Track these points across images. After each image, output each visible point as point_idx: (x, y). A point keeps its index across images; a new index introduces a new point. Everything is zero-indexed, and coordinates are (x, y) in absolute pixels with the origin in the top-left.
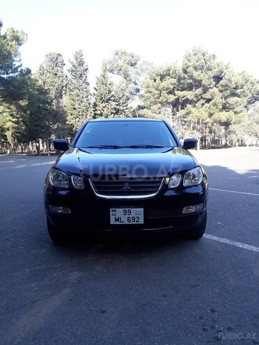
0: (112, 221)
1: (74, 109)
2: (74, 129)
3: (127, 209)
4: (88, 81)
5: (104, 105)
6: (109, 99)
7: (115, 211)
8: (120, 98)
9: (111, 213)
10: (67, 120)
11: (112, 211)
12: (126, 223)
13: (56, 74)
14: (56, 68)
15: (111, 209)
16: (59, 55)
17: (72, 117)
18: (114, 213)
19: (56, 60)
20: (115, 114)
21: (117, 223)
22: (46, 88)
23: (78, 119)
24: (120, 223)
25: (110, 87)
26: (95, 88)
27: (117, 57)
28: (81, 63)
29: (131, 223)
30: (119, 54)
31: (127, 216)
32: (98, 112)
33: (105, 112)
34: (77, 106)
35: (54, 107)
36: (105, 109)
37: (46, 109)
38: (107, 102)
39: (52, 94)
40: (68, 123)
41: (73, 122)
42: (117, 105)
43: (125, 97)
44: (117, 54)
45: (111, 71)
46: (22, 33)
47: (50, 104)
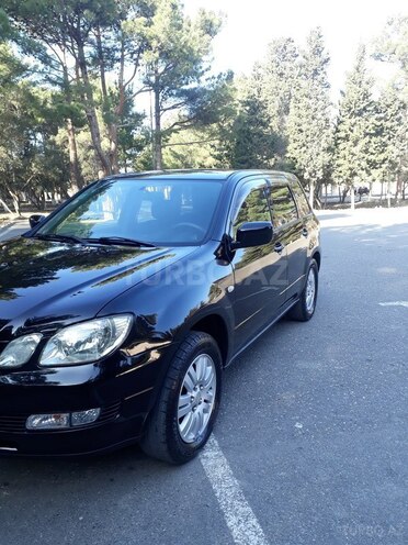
1: (301, 131)
2: (297, 166)
4: (328, 80)
5: (353, 120)
6: (364, 109)
8: (388, 106)
10: (287, 152)
13: (281, 75)
14: (282, 64)
16: (289, 40)
17: (295, 145)
19: (283, 51)
20: (371, 135)
22: (261, 99)
23: (304, 148)
25: (367, 87)
26: (342, 92)
27: (390, 29)
28: (317, 51)
30: (396, 22)
32: (342, 134)
33: (352, 136)
34: (304, 128)
35: (276, 129)
36: (355, 129)
37: (260, 135)
38: (360, 114)
39: (272, 109)
40: (288, 155)
41: (295, 154)
42: (379, 119)
43: (397, 103)
44: (389, 24)
45: (378, 57)
47: (265, 125)
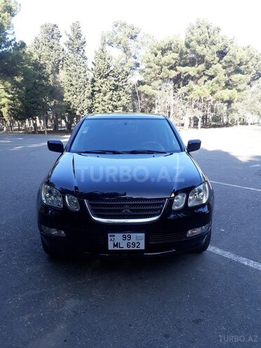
0: (111, 247)
1: (72, 85)
2: (71, 107)
3: (127, 235)
4: (85, 55)
5: (102, 80)
6: (108, 75)
7: (114, 236)
8: (119, 74)
9: (109, 238)
10: (64, 97)
11: (111, 236)
12: (126, 248)
13: (52, 47)
14: (52, 41)
15: (109, 234)
16: (55, 26)
17: (70, 93)
18: (112, 238)
19: (51, 32)
20: (114, 90)
21: (116, 248)
22: (42, 62)
23: (75, 96)
24: (119, 249)
25: (109, 61)
26: (93, 63)
27: (116, 29)
28: (78, 36)
29: (131, 248)
30: (119, 25)
31: (127, 241)
32: (97, 89)
33: (104, 89)
34: (74, 82)
35: (51, 83)
36: (104, 86)
37: (43, 85)
38: (106, 77)
39: (49, 69)
40: (65, 100)
41: (70, 99)
42: (116, 81)
43: (124, 72)
44: (116, 26)
45: (110, 44)
46: (15, 2)
47: (46, 79)
